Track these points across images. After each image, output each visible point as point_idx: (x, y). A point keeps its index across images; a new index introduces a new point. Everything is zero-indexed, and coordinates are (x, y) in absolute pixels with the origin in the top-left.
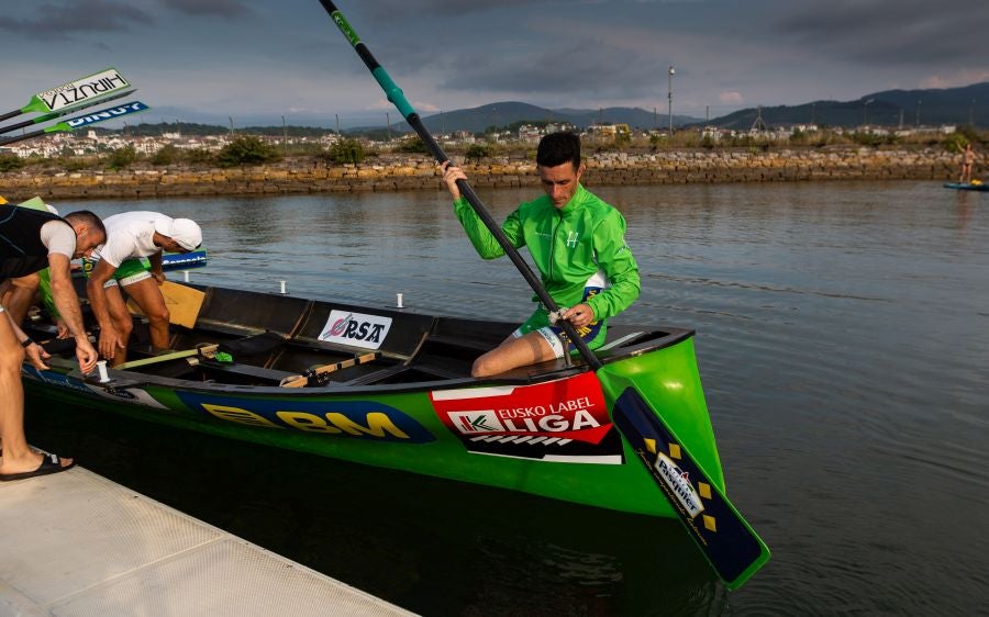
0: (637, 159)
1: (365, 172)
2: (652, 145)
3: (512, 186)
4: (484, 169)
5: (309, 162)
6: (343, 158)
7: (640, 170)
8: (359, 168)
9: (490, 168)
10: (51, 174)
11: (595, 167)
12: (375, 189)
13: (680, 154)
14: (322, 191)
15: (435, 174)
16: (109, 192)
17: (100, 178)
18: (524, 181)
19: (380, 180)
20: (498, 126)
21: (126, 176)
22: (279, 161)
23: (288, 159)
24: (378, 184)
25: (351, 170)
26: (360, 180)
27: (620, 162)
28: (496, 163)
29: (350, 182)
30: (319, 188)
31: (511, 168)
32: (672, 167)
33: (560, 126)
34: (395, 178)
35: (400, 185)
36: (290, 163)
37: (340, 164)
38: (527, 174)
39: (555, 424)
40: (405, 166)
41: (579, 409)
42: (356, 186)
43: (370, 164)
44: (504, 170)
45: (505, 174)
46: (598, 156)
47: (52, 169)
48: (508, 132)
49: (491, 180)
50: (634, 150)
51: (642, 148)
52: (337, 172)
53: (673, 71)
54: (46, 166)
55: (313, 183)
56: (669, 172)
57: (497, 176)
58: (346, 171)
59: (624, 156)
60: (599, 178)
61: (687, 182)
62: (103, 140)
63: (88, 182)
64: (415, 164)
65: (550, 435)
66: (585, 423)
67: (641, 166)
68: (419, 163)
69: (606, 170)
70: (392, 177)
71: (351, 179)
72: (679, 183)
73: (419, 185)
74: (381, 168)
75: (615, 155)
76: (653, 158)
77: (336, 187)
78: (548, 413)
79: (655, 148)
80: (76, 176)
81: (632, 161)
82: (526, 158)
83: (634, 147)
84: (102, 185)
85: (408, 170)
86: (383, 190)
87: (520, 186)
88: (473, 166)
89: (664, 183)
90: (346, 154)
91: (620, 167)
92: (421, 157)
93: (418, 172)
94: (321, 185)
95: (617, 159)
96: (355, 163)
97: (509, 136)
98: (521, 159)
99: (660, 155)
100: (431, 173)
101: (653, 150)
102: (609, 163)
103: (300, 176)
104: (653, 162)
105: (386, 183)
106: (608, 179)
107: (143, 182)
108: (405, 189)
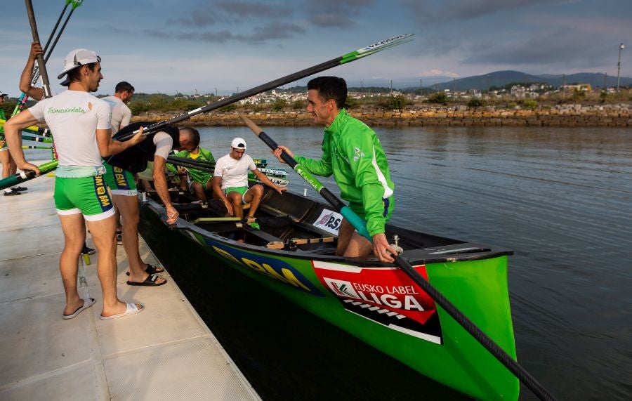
0: (588, 109)
1: (405, 115)
2: (601, 99)
3: (496, 125)
4: (479, 114)
5: (373, 108)
6: (393, 106)
7: (590, 116)
8: (401, 112)
9: (483, 113)
10: (247, 113)
11: (556, 114)
12: (410, 125)
13: (623, 105)
14: (380, 125)
15: (447, 117)
16: (272, 123)
17: (269, 115)
18: (505, 122)
19: (413, 119)
20: (498, 86)
21: (280, 114)
22: (357, 107)
23: (362, 106)
24: (412, 122)
25: (397, 113)
26: (401, 119)
27: (575, 111)
28: (486, 110)
29: (396, 120)
30: (378, 123)
31: (497, 113)
32: (616, 114)
33: (540, 86)
34: (422, 118)
35: (425, 122)
36: (363, 109)
37: (390, 109)
38: (507, 117)
39: (392, 302)
40: (429, 111)
41: (407, 294)
42: (399, 123)
43: (408, 110)
44: (492, 114)
45: (492, 117)
46: (559, 106)
47: (248, 110)
48: (504, 90)
49: (483, 121)
50: (588, 102)
51: (593, 101)
52: (389, 114)
53: (623, 47)
54: (246, 109)
55: (374, 120)
56: (613, 118)
57: (487, 118)
58: (394, 113)
59: (578, 107)
60: (558, 121)
61: (627, 125)
62: (279, 95)
63: (263, 117)
64: (435, 110)
65: (391, 310)
66: (413, 306)
67: (591, 114)
68: (438, 109)
69: (564, 116)
70: (420, 117)
71: (397, 118)
72: (621, 126)
73: (436, 122)
74: (415, 112)
75: (572, 106)
76: (601, 108)
77: (388, 123)
78: (386, 292)
79: (604, 101)
80: (258, 114)
81: (585, 110)
82: (507, 107)
83: (587, 100)
84: (269, 119)
85: (431, 114)
86: (414, 125)
87: (502, 125)
88: (472, 111)
89: (608, 125)
90: (395, 103)
91: (574, 113)
92: (439, 106)
93: (437, 115)
94: (379, 121)
95: (573, 108)
96: (400, 109)
97: (504, 93)
98: (504, 108)
99: (607, 106)
100: (445, 115)
101: (602, 102)
102: (567, 111)
103: (368, 116)
104: (601, 111)
105: (416, 121)
106: (565, 122)
107: (289, 118)
108: (428, 125)
